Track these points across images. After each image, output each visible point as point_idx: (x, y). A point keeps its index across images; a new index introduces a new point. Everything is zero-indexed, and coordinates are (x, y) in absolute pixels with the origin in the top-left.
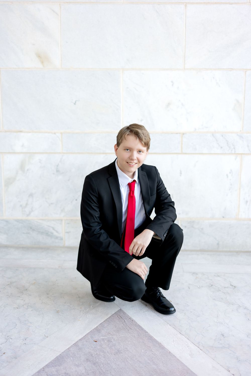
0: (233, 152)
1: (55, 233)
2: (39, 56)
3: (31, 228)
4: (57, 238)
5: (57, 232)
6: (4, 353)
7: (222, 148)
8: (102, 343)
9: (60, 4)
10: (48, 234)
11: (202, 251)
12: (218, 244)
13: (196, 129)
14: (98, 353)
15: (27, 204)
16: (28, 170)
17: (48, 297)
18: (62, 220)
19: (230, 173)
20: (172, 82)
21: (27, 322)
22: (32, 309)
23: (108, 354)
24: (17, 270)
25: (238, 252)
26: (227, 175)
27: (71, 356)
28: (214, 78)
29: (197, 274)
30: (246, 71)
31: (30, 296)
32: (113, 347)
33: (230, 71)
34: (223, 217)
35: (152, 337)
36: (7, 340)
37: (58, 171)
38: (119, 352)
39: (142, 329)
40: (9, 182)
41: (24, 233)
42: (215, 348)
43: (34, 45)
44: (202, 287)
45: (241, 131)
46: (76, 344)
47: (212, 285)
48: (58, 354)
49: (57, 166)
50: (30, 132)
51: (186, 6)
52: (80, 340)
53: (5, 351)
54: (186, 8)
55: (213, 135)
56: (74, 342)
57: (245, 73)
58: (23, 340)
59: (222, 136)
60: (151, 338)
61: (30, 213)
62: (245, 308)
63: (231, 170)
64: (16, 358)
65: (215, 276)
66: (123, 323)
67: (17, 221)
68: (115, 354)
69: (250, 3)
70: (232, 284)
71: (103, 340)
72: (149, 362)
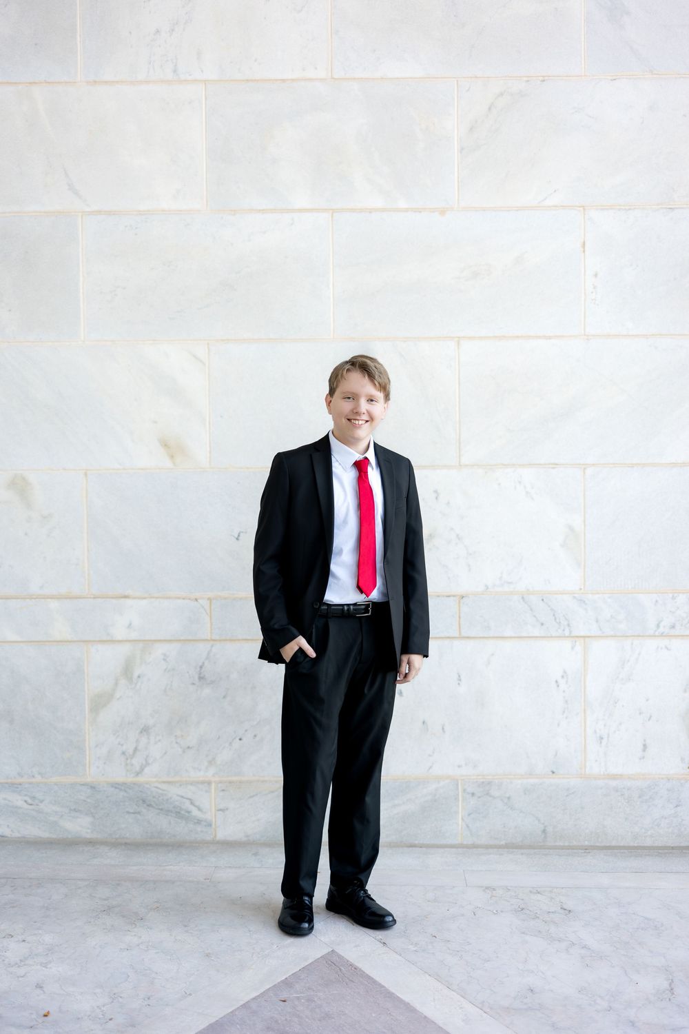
0: (567, 633)
1: (195, 812)
2: (165, 445)
3: (144, 801)
4: (199, 822)
5: (199, 809)
6: (111, 1019)
7: (542, 624)
8: (296, 1003)
9: (208, 344)
10: (180, 814)
11: (511, 847)
12: (544, 831)
13: (487, 587)
14: (289, 1019)
15: (136, 749)
16: (139, 677)
17: (187, 931)
18: (209, 783)
19: (563, 677)
20: (436, 492)
21: (148, 971)
22: (157, 951)
23: (307, 1020)
24: (118, 885)
25: (587, 849)
26: (556, 682)
27: (237, 1023)
28: (520, 482)
29: (494, 889)
30: (585, 469)
31: (151, 929)
32: (317, 1010)
33: (554, 468)
34: (553, 772)
35: (393, 994)
36: (113, 999)
37: (201, 678)
38: (328, 1016)
39: (375, 982)
40: (100, 702)
41: (128, 812)
42: (513, 1009)
43: (155, 422)
44: (502, 912)
45: (581, 589)
46: (245, 1006)
47: (522, 909)
48: (213, 1020)
49: (201, 667)
50: (145, 598)
51: (458, 343)
52: (254, 999)
53: (112, 1017)
54: (458, 348)
55: (523, 598)
56: (242, 1003)
57: (584, 473)
58: (144, 999)
59: (543, 600)
60: (390, 996)
61: (142, 769)
62: (584, 947)
63: (565, 672)
64: (133, 1026)
65: (531, 892)
66: (337, 973)
67: (116, 786)
68: (320, 1020)
69: (585, 335)
70: (565, 907)
71: (298, 998)
72: (384, 1030)
